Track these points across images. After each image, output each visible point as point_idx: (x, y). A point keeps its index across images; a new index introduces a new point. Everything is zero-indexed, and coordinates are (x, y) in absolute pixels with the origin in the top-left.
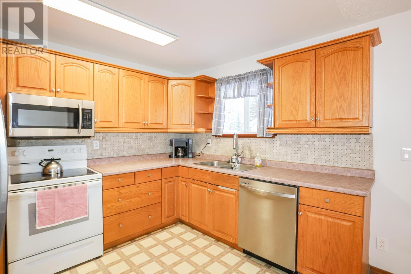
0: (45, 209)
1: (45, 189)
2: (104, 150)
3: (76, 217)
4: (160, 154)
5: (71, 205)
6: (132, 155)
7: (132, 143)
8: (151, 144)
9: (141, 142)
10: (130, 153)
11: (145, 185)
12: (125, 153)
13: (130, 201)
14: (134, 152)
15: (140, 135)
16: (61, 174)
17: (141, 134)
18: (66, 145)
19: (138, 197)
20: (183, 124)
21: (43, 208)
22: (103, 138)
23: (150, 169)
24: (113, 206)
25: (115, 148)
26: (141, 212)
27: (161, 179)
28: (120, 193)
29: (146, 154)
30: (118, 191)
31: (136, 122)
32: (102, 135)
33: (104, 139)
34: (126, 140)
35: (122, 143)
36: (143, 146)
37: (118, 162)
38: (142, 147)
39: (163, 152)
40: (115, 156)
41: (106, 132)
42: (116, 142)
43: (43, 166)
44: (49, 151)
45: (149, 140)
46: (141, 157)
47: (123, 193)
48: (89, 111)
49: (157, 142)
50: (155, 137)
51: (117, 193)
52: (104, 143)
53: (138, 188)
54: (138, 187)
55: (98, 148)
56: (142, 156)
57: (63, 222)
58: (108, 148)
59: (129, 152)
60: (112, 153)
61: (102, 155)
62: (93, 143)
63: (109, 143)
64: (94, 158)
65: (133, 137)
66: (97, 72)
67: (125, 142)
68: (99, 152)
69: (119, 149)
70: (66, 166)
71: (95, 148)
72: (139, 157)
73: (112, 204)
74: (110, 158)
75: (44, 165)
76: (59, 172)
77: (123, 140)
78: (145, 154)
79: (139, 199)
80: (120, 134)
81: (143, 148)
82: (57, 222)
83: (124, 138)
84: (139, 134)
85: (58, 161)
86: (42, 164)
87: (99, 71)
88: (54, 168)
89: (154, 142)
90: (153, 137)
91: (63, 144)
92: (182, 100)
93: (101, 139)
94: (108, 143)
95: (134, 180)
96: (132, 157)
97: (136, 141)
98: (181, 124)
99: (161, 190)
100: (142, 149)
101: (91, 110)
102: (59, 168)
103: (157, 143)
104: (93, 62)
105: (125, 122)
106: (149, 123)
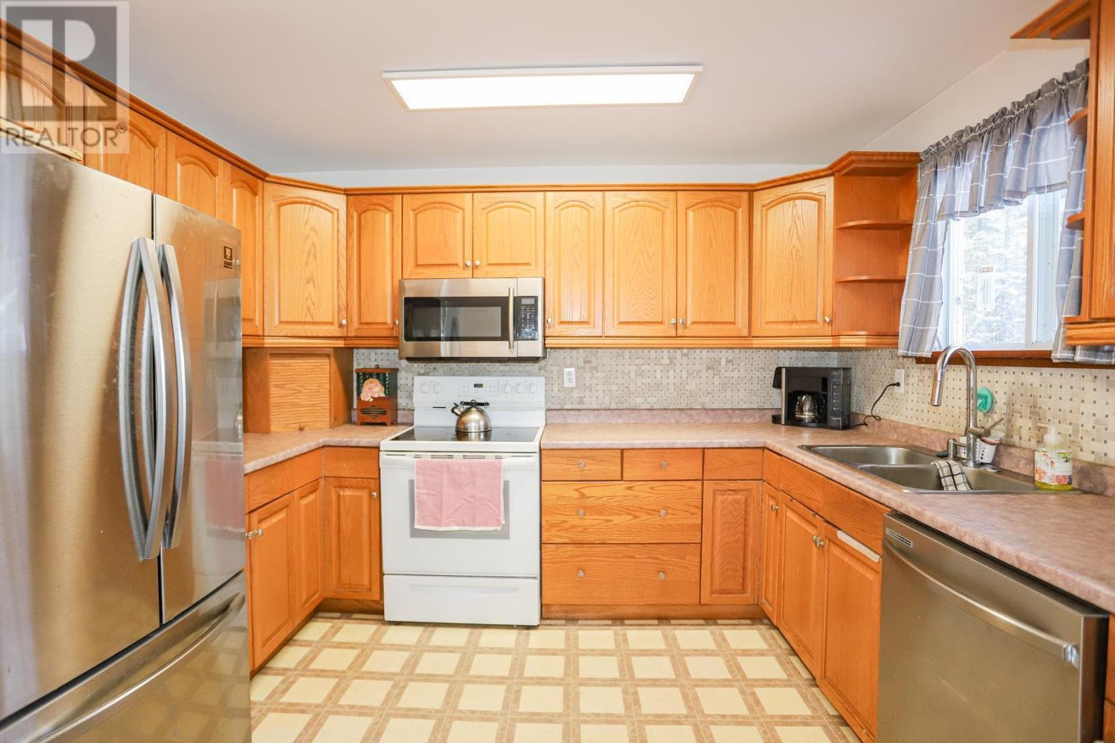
0: (428, 494)
1: (433, 457)
2: (587, 392)
3: (479, 525)
4: (744, 409)
5: (470, 497)
6: (658, 407)
7: (658, 375)
8: (717, 380)
9: (684, 375)
10: (653, 401)
11: (652, 488)
12: (640, 400)
13: (607, 521)
14: (666, 400)
15: (683, 355)
16: (487, 434)
17: (685, 351)
18: (510, 376)
19: (629, 514)
20: (797, 322)
21: (425, 491)
22: (585, 362)
23: (665, 447)
24: (564, 522)
25: (615, 387)
26: (637, 556)
27: (701, 478)
28: (583, 496)
29: (700, 407)
30: (577, 490)
31: (652, 320)
32: (584, 355)
33: (588, 365)
34: (643, 368)
35: (633, 375)
36: (692, 386)
37: (620, 421)
38: (688, 387)
39: (755, 406)
40: (613, 406)
41: (592, 348)
42: (616, 371)
43: (456, 414)
44: (476, 386)
45: (709, 368)
46: (683, 415)
47: (589, 497)
48: (531, 301)
49: (736, 373)
50: (728, 361)
51: (576, 495)
52: (588, 375)
53: (628, 492)
54: (630, 488)
55: (573, 384)
56: (686, 411)
57: (455, 528)
58: (597, 387)
59: (649, 400)
60: (607, 399)
61: (581, 402)
62: (563, 374)
63: (600, 375)
64: (566, 407)
65: (663, 362)
66: (553, 209)
67: (639, 374)
68: (575, 395)
69: (625, 390)
70: (498, 419)
71: (567, 384)
72: (678, 412)
73: (563, 518)
74: (600, 412)
75: (459, 413)
76: (482, 429)
77: (635, 368)
78: (698, 407)
79: (631, 520)
80: (627, 351)
81: (691, 391)
82: (446, 526)
83: (637, 362)
84: (679, 352)
85: (482, 407)
86: (456, 410)
87: (556, 208)
88: (474, 421)
89: (726, 374)
90: (723, 362)
91: (503, 374)
92: (794, 247)
93: (582, 364)
94: (598, 374)
95: (619, 468)
96: (656, 412)
97: (671, 372)
98: (792, 322)
99: (700, 511)
100: (688, 392)
101: (536, 298)
102: (482, 423)
103: (736, 377)
104: (544, 189)
105: (621, 323)
106: (689, 322)
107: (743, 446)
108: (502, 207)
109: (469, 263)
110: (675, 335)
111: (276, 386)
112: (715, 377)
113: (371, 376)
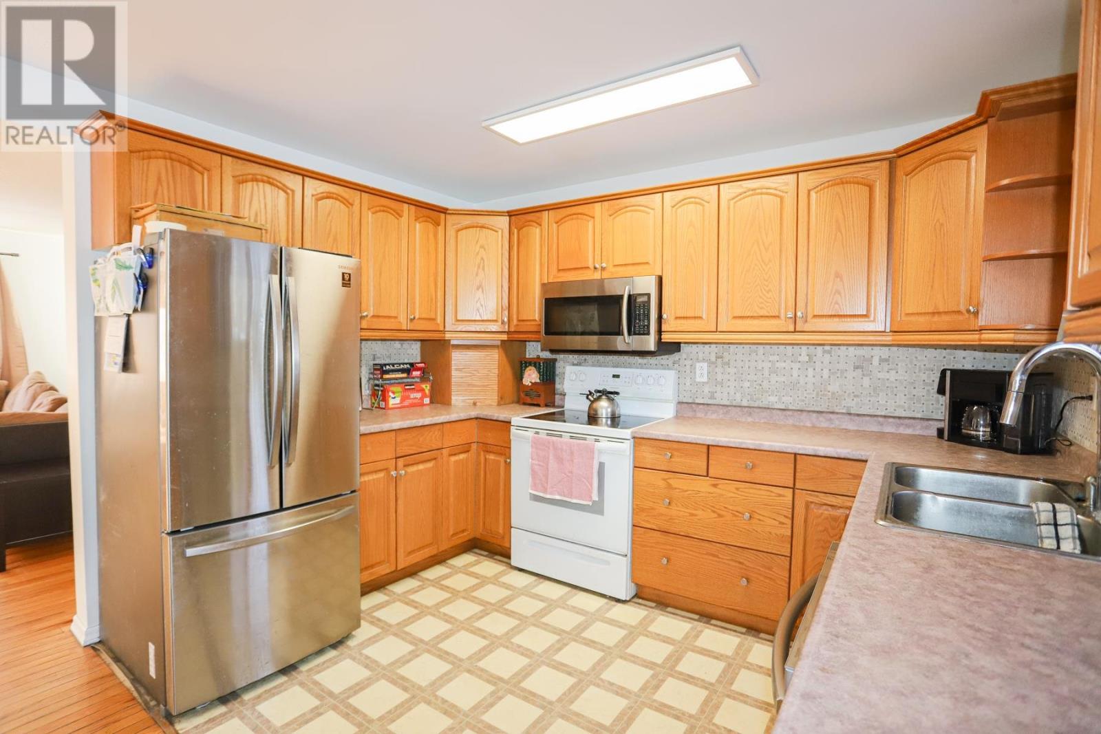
0: (539, 465)
1: (548, 435)
2: (719, 388)
3: (576, 498)
4: (900, 418)
6: (794, 408)
7: (795, 374)
8: (866, 381)
9: (826, 373)
10: (788, 401)
11: (737, 489)
12: (773, 399)
13: (692, 515)
14: (803, 401)
15: (824, 352)
16: (615, 421)
17: (827, 348)
18: (647, 368)
19: (714, 512)
20: (939, 313)
21: (537, 462)
22: (717, 358)
23: (751, 447)
24: (653, 509)
25: (747, 384)
26: (720, 556)
27: (792, 486)
28: (669, 487)
29: (844, 411)
30: (664, 480)
31: (768, 314)
32: (716, 350)
33: (720, 360)
34: (778, 365)
35: (766, 373)
36: (834, 387)
37: (750, 419)
38: (830, 388)
39: (919, 416)
40: (745, 403)
41: (724, 343)
42: (749, 367)
43: (590, 400)
44: (614, 376)
45: (856, 368)
46: (821, 419)
47: (676, 488)
48: (645, 299)
49: (892, 376)
50: (882, 360)
51: (662, 484)
52: (719, 370)
53: (713, 490)
54: (715, 486)
55: (705, 379)
56: (824, 415)
57: (558, 497)
58: (729, 383)
59: (784, 399)
60: (738, 395)
61: (712, 397)
62: (695, 368)
63: (732, 370)
64: (697, 401)
65: (800, 359)
66: (670, 208)
67: (773, 371)
68: (706, 389)
69: (757, 387)
70: (626, 408)
71: (698, 379)
72: (815, 415)
73: (651, 504)
74: (730, 408)
75: (592, 399)
76: (609, 416)
77: (770, 365)
78: (841, 411)
79: (715, 518)
80: (761, 347)
81: (833, 393)
82: (551, 494)
83: (771, 358)
84: (820, 349)
85: (612, 396)
86: (590, 397)
87: (673, 207)
88: (604, 407)
89: (881, 375)
90: (876, 361)
91: (641, 366)
93: (713, 359)
94: (729, 370)
95: (705, 464)
96: (790, 413)
97: (810, 371)
98: (933, 313)
99: (790, 522)
100: (830, 394)
101: (649, 295)
102: (609, 410)
103: (892, 379)
104: (662, 190)
105: (735, 317)
106: (810, 316)
107: (842, 456)
108: (627, 212)
109: (597, 266)
110: (793, 330)
111: (457, 370)
112: (864, 378)
113: (530, 365)
